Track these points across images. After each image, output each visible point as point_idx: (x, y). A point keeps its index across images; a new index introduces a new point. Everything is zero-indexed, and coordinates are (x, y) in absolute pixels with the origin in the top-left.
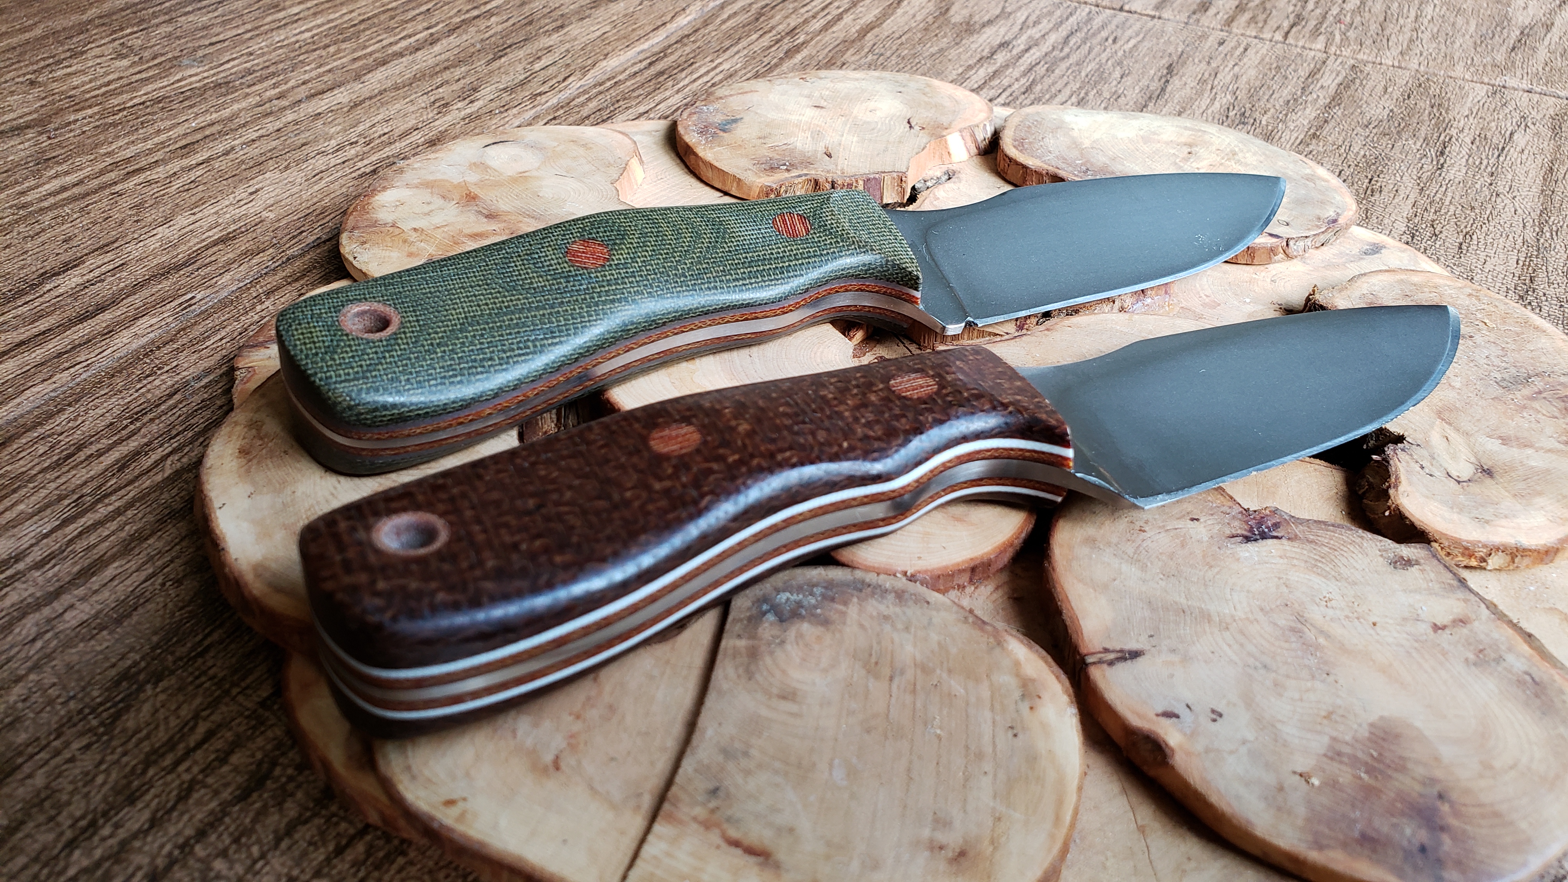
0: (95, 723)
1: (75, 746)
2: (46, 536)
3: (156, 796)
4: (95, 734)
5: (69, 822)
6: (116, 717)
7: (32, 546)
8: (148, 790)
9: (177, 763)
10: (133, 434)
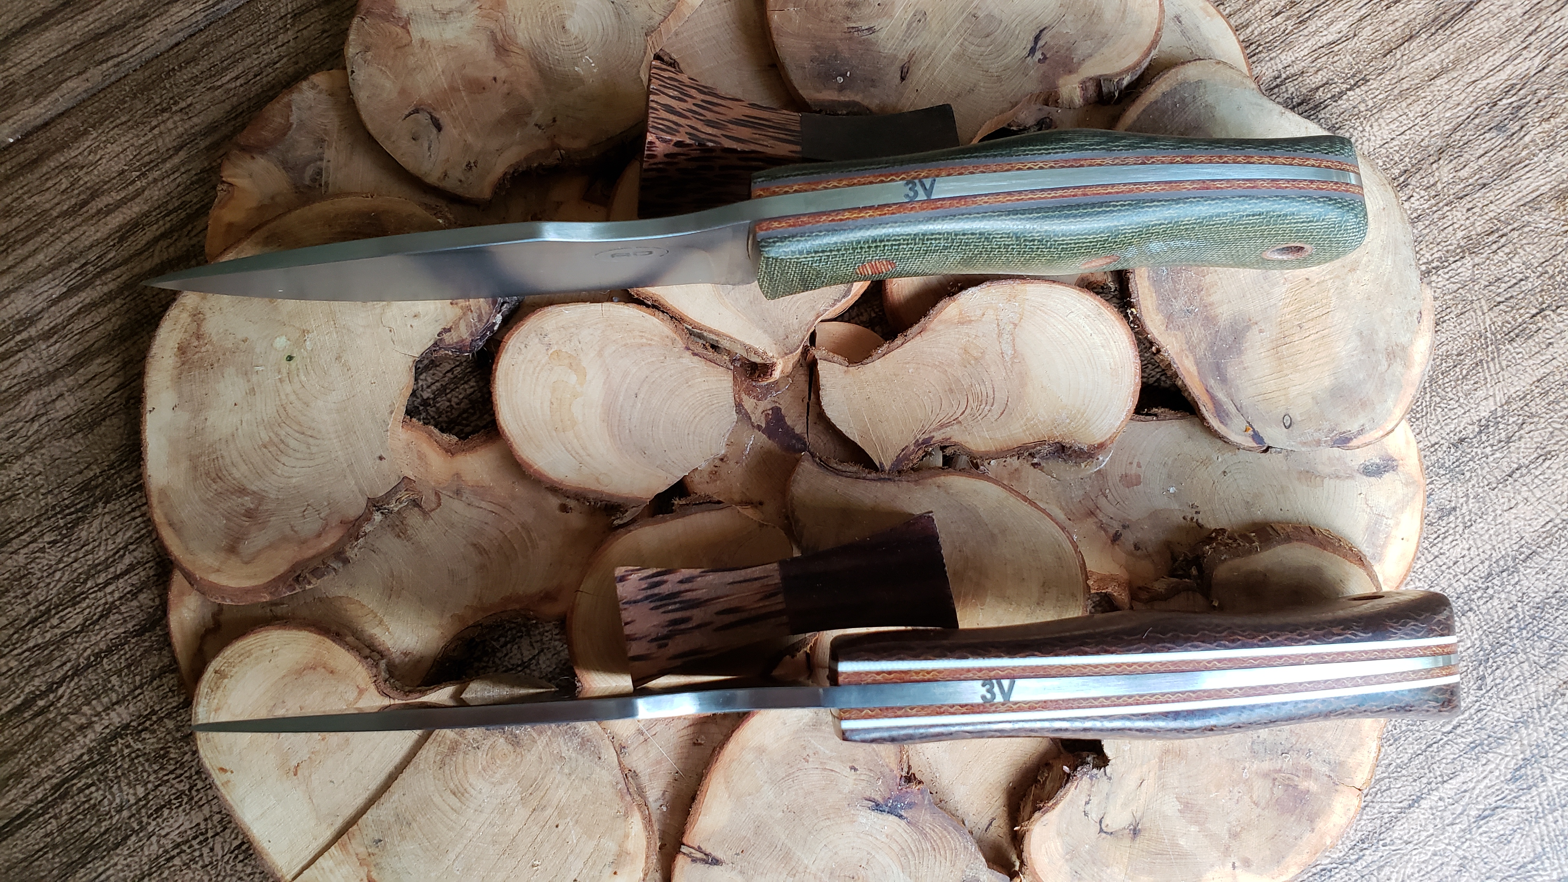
0: (61, 522)
1: (47, 538)
2: (55, 302)
3: (88, 607)
4: (60, 534)
5: (34, 603)
6: (76, 523)
7: (43, 310)
8: (84, 599)
9: (107, 584)
10: (138, 193)
